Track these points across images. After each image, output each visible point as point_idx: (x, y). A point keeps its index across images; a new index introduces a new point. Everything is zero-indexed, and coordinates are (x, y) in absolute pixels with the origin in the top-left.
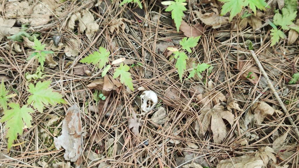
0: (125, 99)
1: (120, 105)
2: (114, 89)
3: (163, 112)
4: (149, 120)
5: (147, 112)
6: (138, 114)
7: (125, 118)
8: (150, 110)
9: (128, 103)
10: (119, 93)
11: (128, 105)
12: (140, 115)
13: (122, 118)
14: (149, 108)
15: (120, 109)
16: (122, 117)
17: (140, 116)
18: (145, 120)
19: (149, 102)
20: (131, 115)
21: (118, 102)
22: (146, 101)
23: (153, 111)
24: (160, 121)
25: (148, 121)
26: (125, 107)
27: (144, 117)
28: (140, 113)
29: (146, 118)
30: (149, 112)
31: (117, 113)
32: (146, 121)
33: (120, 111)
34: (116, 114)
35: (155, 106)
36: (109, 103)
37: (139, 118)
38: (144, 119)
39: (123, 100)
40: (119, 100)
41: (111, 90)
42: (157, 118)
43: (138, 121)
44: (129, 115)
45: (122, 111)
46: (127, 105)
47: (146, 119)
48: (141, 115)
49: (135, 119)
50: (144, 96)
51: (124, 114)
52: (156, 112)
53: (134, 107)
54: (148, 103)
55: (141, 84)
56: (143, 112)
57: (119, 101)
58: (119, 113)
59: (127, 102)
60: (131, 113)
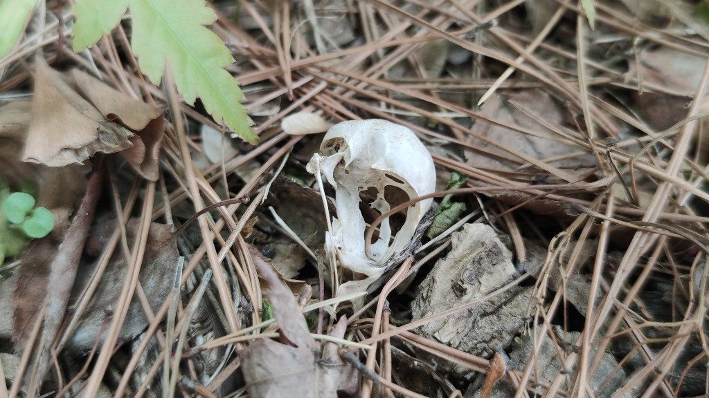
0: (199, 206)
1: (165, 256)
2: (110, 146)
3: (493, 253)
4: (403, 331)
5: (376, 273)
6: (314, 298)
7: (222, 349)
8: (399, 258)
9: (226, 231)
10: (152, 175)
11: (226, 249)
12: (329, 306)
13: (194, 350)
14: (381, 248)
15: (169, 289)
16: (192, 343)
17: (333, 313)
18: (376, 337)
19: (373, 205)
20: (264, 316)
21: (150, 239)
22: (355, 201)
23: (418, 257)
24: (486, 327)
25: (394, 340)
26: (205, 263)
27: (357, 314)
28: (329, 293)
29: (377, 321)
30: (388, 275)
31: (155, 321)
32: (381, 346)
33: (173, 299)
34: (146, 330)
35: (427, 223)
36: (87, 258)
37: (324, 332)
38: (368, 336)
39: (185, 216)
40: (157, 226)
41: (86, 154)
42: (461, 307)
43: (320, 358)
44: (248, 322)
45: (186, 297)
46: (218, 248)
47: (381, 331)
48: (335, 301)
49: (299, 342)
50: (334, 159)
51: (211, 318)
52: (442, 265)
53: (271, 256)
54: (369, 215)
55: (298, 93)
56: (348, 275)
57: (160, 230)
58: (171, 319)
59: (220, 224)
60: (257, 301)
